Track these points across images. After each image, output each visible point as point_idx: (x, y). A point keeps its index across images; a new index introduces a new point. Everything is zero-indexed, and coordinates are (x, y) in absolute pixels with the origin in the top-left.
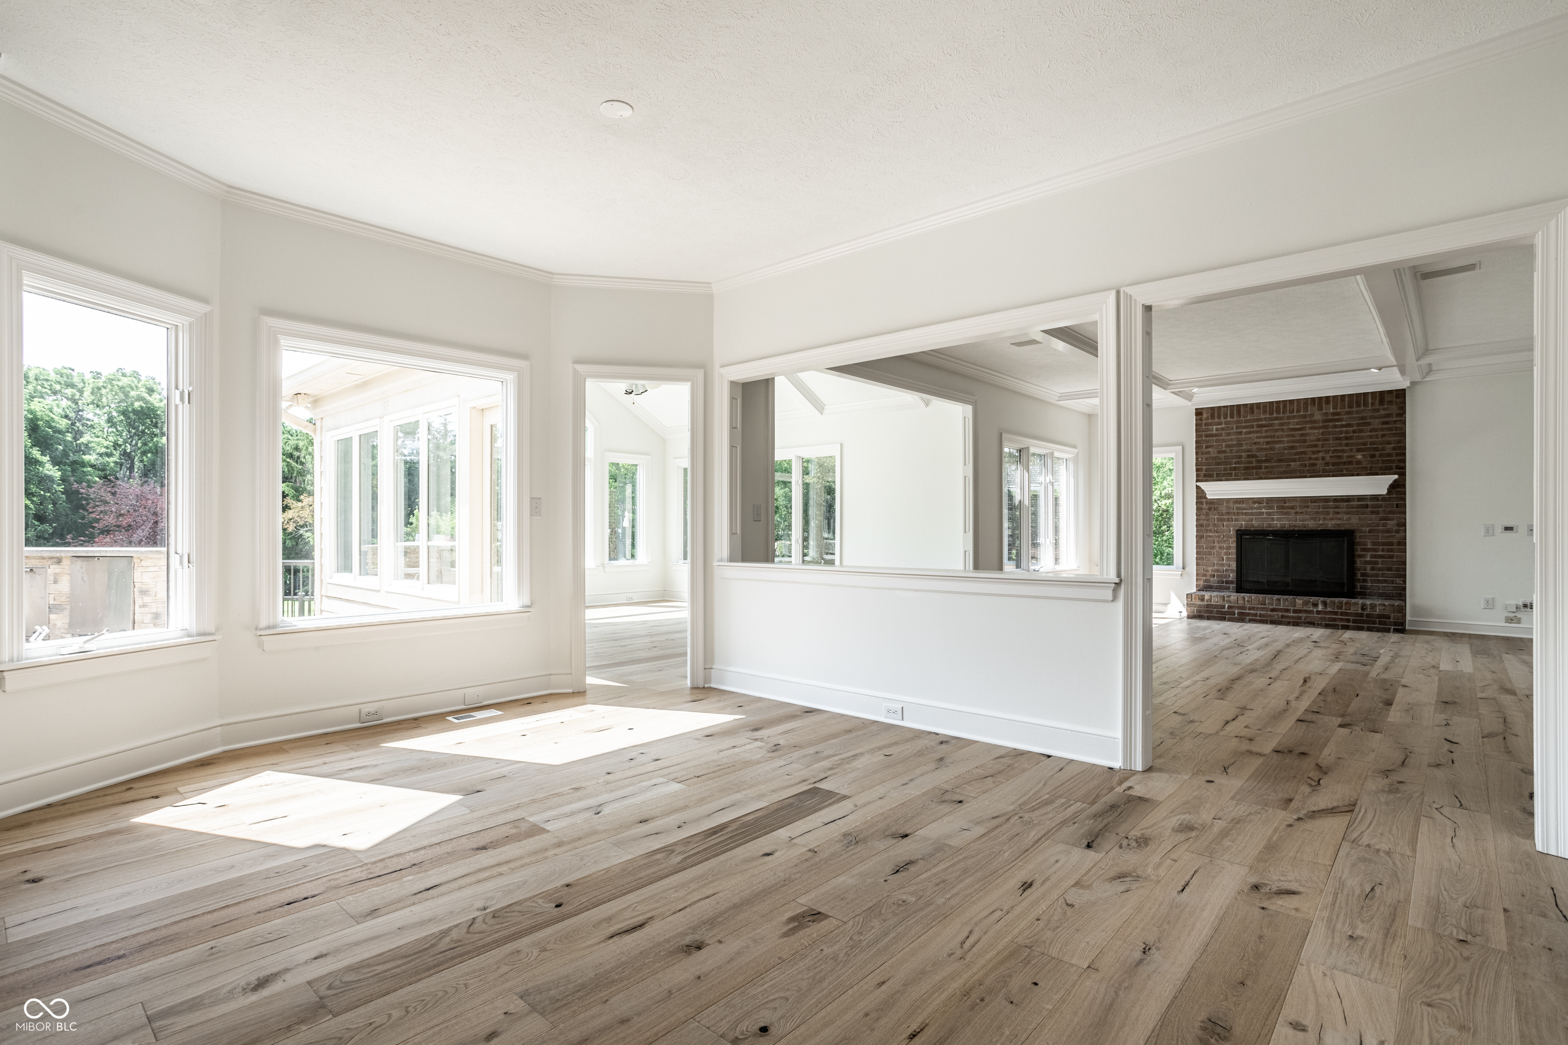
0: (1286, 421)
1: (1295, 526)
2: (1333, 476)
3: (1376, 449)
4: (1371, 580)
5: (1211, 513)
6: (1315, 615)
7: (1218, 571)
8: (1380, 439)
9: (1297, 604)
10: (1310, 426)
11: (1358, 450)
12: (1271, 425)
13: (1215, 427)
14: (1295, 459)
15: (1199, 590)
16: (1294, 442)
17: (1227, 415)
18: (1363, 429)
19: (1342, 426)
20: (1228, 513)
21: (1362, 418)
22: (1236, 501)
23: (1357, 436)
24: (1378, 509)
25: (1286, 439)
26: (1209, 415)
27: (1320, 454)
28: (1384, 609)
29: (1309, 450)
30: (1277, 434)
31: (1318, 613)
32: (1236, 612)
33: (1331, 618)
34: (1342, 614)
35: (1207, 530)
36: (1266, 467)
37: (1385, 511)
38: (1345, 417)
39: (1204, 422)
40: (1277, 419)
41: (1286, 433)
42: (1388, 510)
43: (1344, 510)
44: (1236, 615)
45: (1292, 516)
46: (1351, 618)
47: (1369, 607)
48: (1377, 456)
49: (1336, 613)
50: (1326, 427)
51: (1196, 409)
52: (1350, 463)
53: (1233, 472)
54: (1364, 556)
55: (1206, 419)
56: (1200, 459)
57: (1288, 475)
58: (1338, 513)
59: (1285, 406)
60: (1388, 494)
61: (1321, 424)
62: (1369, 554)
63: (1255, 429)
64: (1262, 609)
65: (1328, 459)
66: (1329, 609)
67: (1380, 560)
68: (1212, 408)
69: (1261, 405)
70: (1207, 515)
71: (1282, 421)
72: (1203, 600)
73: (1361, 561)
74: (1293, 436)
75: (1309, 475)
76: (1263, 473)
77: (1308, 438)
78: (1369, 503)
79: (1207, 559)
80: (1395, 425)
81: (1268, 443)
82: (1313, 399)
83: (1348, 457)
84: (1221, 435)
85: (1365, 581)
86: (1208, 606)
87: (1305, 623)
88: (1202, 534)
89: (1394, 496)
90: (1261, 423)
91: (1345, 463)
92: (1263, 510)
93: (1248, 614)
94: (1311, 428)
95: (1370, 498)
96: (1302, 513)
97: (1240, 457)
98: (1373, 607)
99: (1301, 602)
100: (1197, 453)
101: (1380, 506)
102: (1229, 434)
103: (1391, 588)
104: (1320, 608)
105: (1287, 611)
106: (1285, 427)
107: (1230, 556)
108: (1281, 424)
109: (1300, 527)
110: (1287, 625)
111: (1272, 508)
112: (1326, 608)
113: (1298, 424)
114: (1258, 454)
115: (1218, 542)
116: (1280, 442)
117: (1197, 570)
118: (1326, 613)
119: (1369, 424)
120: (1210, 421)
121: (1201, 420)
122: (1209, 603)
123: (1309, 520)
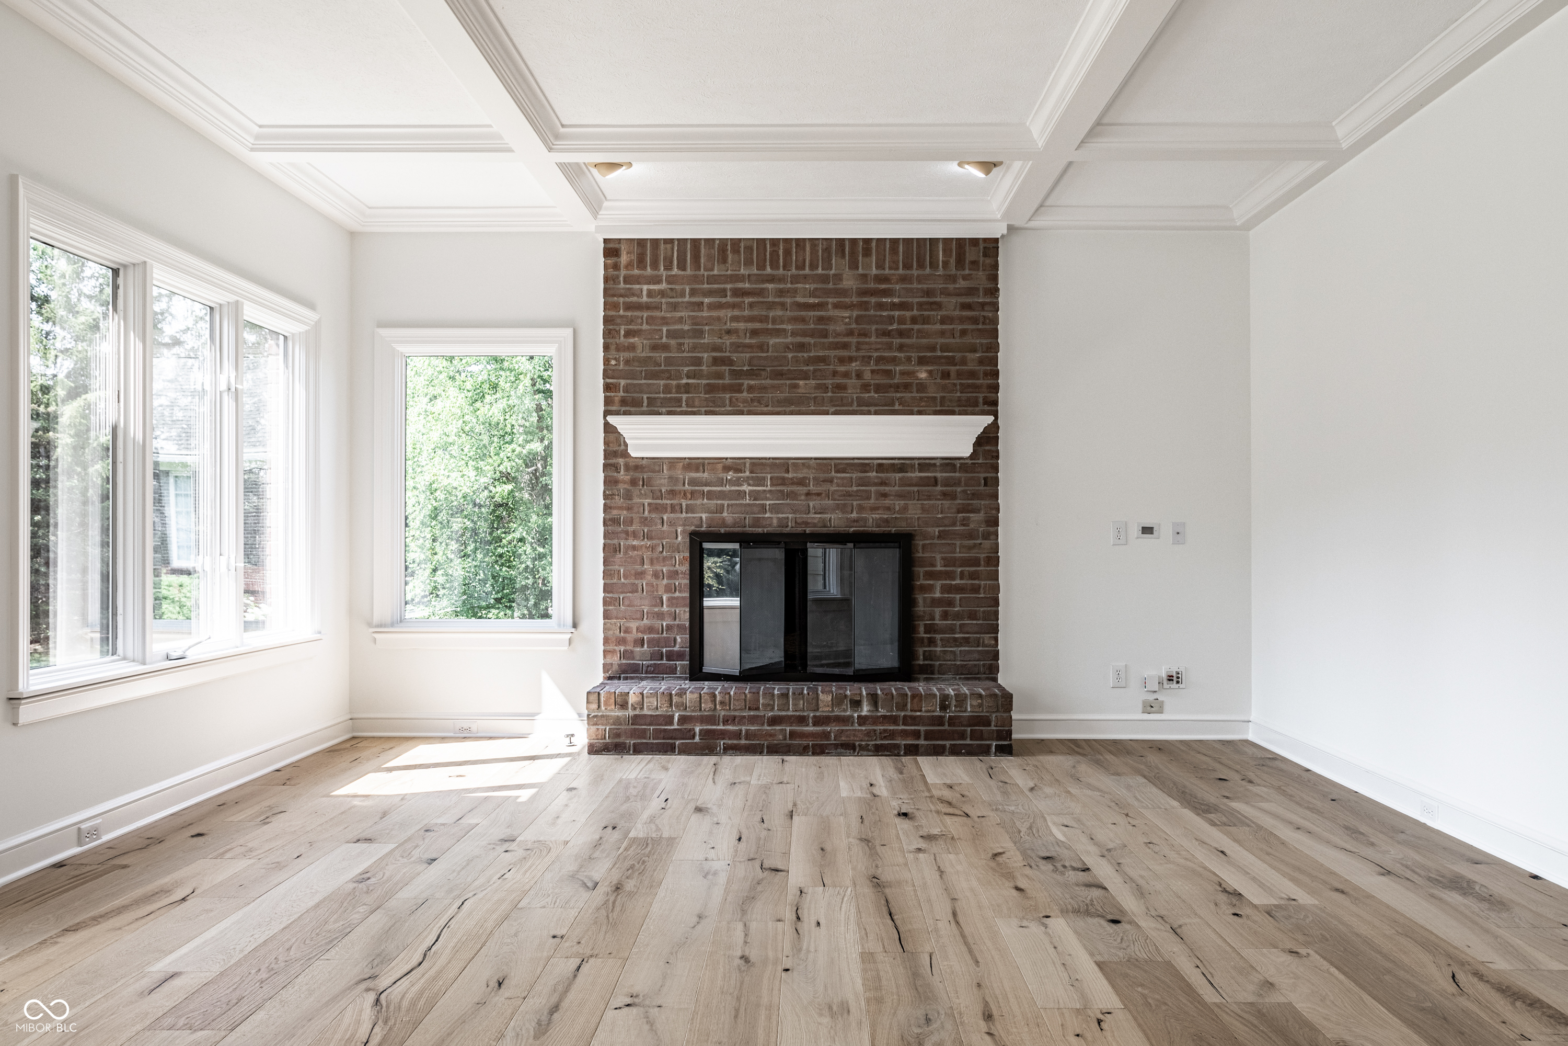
0: (789, 285)
1: (806, 524)
2: (876, 413)
3: (951, 361)
4: (942, 639)
5: (635, 492)
6: (856, 727)
7: (651, 629)
8: (958, 340)
9: (821, 704)
10: (835, 300)
11: (922, 361)
12: (761, 293)
13: (645, 287)
14: (806, 372)
15: (610, 678)
16: (804, 334)
17: (671, 262)
18: (929, 316)
19: (894, 306)
20: (672, 493)
21: (928, 293)
22: (689, 464)
23: (919, 331)
24: (954, 488)
25: (790, 327)
26: (634, 257)
27: (854, 364)
28: (980, 705)
29: (832, 353)
30: (771, 314)
31: (862, 720)
32: (697, 729)
33: (885, 731)
34: (906, 720)
35: (627, 533)
36: (751, 389)
37: (964, 492)
38: (898, 287)
39: (623, 272)
40: (772, 279)
41: (788, 313)
42: (970, 490)
43: (897, 488)
44: (697, 739)
45: (800, 502)
46: (922, 728)
47: (954, 703)
48: (953, 375)
49: (894, 720)
50: (864, 306)
51: (605, 241)
52: (907, 387)
53: (684, 396)
54: (930, 588)
55: (626, 267)
56: (613, 362)
57: (793, 408)
58: (885, 495)
59: (787, 253)
60: (973, 456)
61: (855, 299)
62: (938, 584)
63: (729, 299)
64: (753, 720)
65: (867, 376)
66: (882, 712)
67: (958, 596)
68: (641, 242)
69: (742, 245)
70: (628, 496)
71: (781, 286)
72: (624, 705)
73: (925, 599)
74: (803, 320)
75: (833, 409)
76: (745, 401)
77: (831, 328)
78: (938, 475)
79: (627, 602)
80: (983, 313)
81: (754, 333)
82: (841, 242)
83: (903, 373)
84: (658, 307)
85: (932, 642)
86: (636, 719)
87: (836, 746)
88: (616, 541)
89: (980, 461)
90: (740, 285)
91: (897, 388)
92: (745, 488)
93: (723, 734)
94: (836, 306)
95: (941, 465)
96: (819, 494)
97: (698, 362)
98: (961, 699)
99: (830, 698)
100: (606, 347)
101: (957, 483)
102: (674, 307)
103: (976, 656)
104: (866, 709)
105: (802, 720)
106: (789, 300)
107: (677, 594)
108: (781, 293)
109: (815, 525)
110: (801, 754)
111: (760, 481)
112: (877, 710)
113: (812, 294)
114: (734, 356)
115: (652, 563)
116: (778, 333)
117: (605, 629)
118: (875, 720)
119: (939, 306)
120: (636, 272)
121: (616, 267)
122: (637, 712)
123: (833, 510)
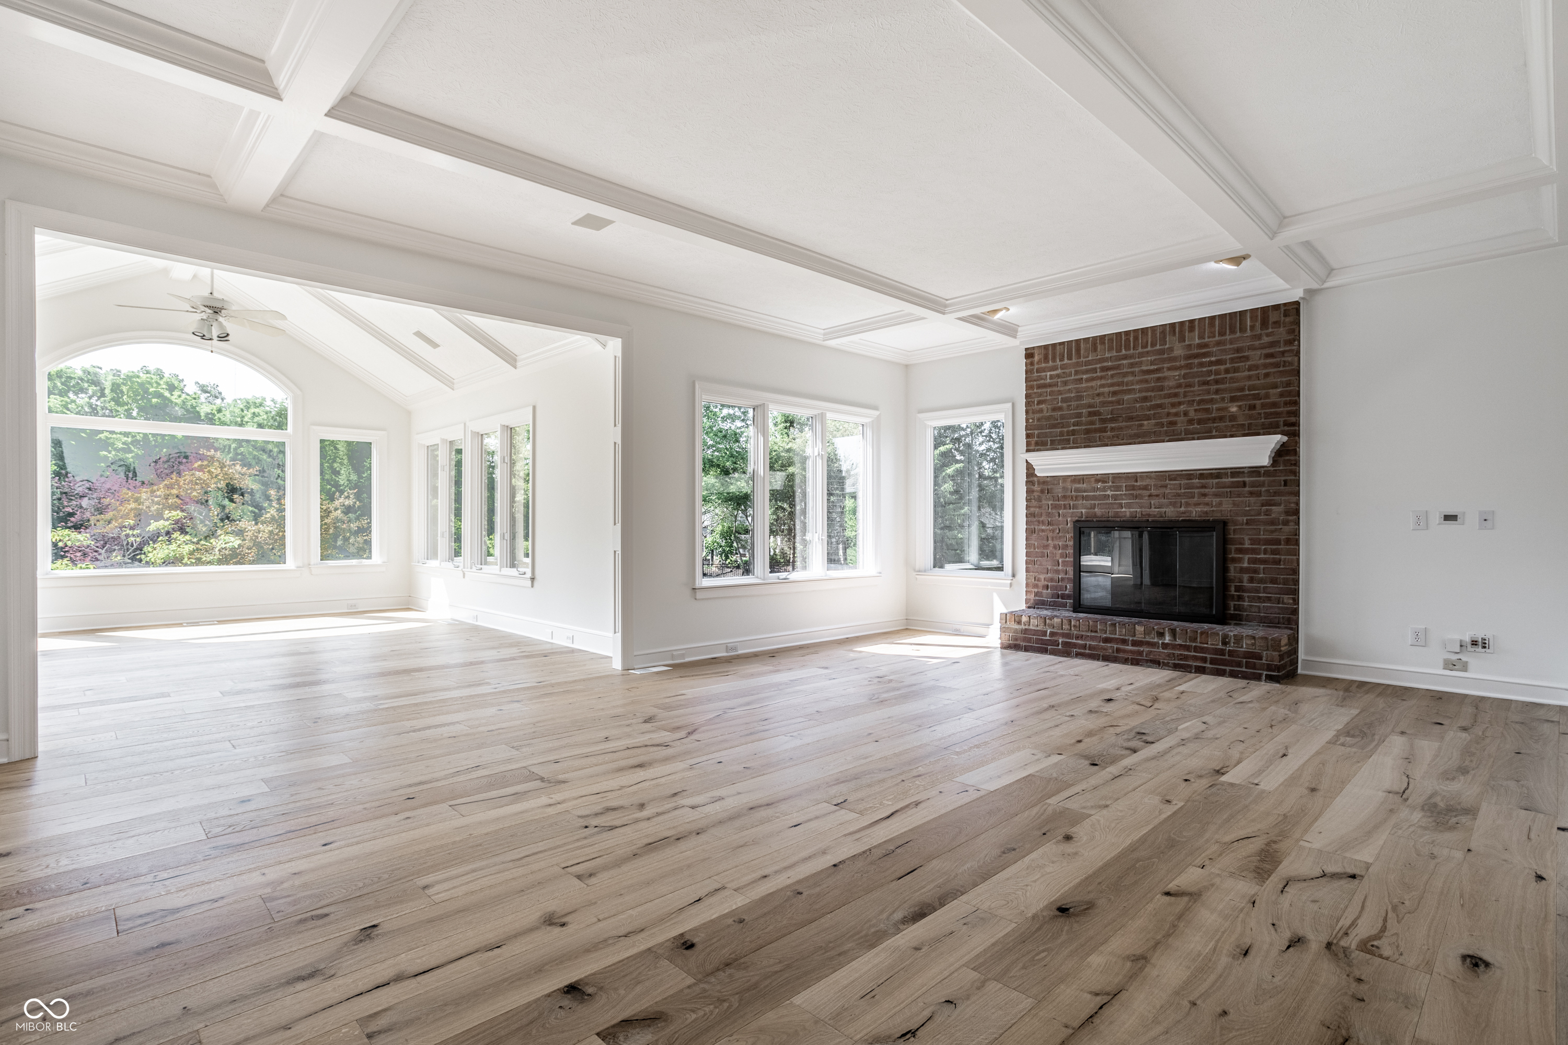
0: (1137, 360)
1: (1149, 515)
2: (1198, 439)
3: (1257, 397)
4: (1248, 597)
5: (1043, 497)
6: (1161, 650)
7: (1052, 580)
8: (1262, 381)
9: (1137, 633)
10: (1169, 365)
11: (1233, 399)
12: (1117, 367)
13: (1049, 374)
14: (1148, 415)
15: (1029, 607)
16: (1147, 390)
17: (1063, 356)
18: (1239, 367)
19: (1211, 363)
20: (1065, 497)
21: (1238, 350)
22: (1075, 479)
23: (1231, 378)
24: (1259, 489)
25: (1138, 387)
26: (1041, 356)
27: (1182, 407)
28: (1253, 644)
29: (1167, 401)
30: (1126, 380)
31: (1165, 646)
32: (1060, 641)
33: (1181, 655)
34: (1196, 649)
35: (1039, 522)
36: (1112, 429)
37: (1268, 491)
38: (1214, 349)
39: (1036, 366)
40: (1125, 357)
41: (1137, 378)
42: (1272, 489)
43: (1214, 490)
44: (1060, 647)
45: (1145, 501)
46: (1208, 656)
47: (1233, 640)
48: (1258, 407)
49: (1187, 648)
50: (1189, 366)
51: (1026, 349)
52: (1221, 419)
53: (1072, 437)
54: (1240, 560)
55: (1038, 363)
56: (1031, 421)
57: (1140, 439)
58: (1205, 495)
59: (1136, 339)
60: (1273, 465)
61: (1183, 363)
62: (1247, 557)
63: (1099, 374)
64: (1092, 638)
65: (1192, 414)
66: (1179, 642)
67: (1262, 566)
68: (1046, 347)
69: (1107, 338)
70: (1039, 499)
71: (1132, 361)
72: (1019, 623)
73: (1235, 567)
74: (1146, 381)
75: (1167, 438)
76: (1109, 438)
77: (1166, 384)
78: (1247, 479)
79: (1038, 563)
80: (1283, 359)
81: (1115, 393)
82: (1173, 325)
83: (1218, 409)
84: (1056, 385)
85: (1240, 598)
86: (1025, 631)
87: (1147, 661)
88: (1032, 527)
89: (1281, 468)
90: (1105, 364)
91: (1214, 420)
92: (1109, 493)
93: (1075, 645)
94: (1169, 369)
95: (1249, 472)
96: (1157, 496)
97: (1079, 415)
98: (1239, 639)
99: (1143, 629)
100: (1027, 412)
101: (1262, 484)
102: (1065, 383)
103: (1276, 610)
104: (1167, 639)
105: (1124, 642)
106: (1137, 369)
107: (1067, 559)
108: (1132, 365)
109: (1155, 516)
110: (1124, 663)
111: (1118, 488)
112: (1175, 640)
113: (1152, 363)
114: (1102, 410)
115: (1053, 540)
116: (1130, 391)
117: (1027, 579)
118: (1174, 647)
119: (1247, 358)
120: (1043, 365)
121: (1032, 364)
122: (1027, 627)
123: (1167, 506)
